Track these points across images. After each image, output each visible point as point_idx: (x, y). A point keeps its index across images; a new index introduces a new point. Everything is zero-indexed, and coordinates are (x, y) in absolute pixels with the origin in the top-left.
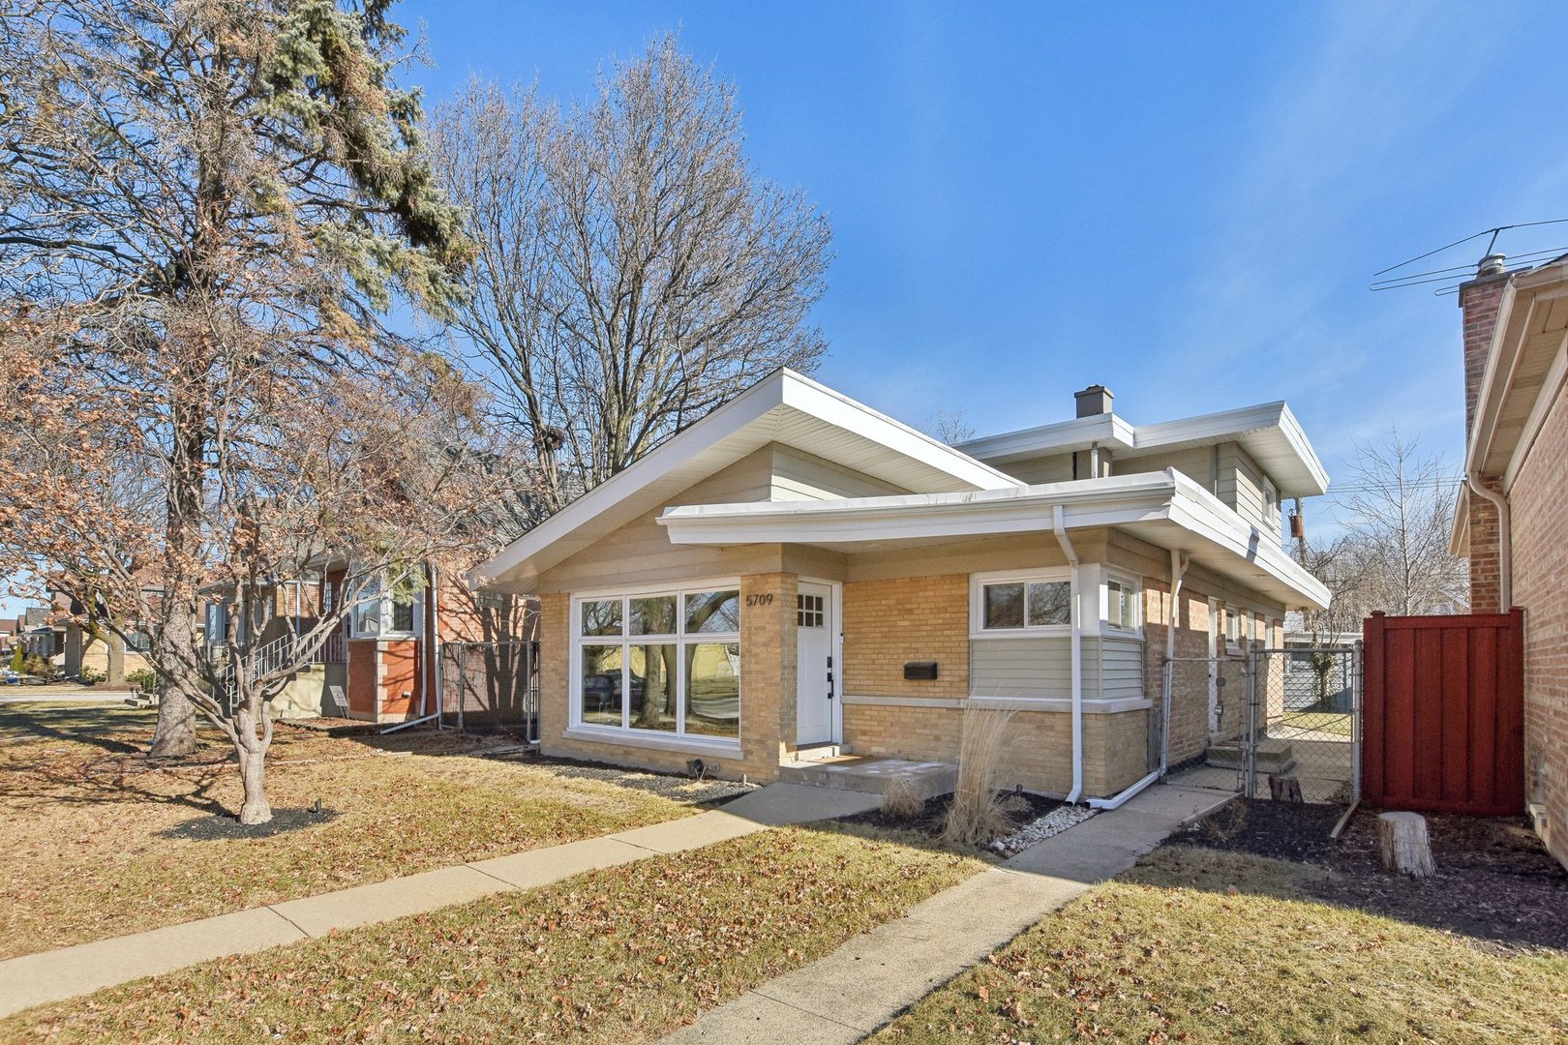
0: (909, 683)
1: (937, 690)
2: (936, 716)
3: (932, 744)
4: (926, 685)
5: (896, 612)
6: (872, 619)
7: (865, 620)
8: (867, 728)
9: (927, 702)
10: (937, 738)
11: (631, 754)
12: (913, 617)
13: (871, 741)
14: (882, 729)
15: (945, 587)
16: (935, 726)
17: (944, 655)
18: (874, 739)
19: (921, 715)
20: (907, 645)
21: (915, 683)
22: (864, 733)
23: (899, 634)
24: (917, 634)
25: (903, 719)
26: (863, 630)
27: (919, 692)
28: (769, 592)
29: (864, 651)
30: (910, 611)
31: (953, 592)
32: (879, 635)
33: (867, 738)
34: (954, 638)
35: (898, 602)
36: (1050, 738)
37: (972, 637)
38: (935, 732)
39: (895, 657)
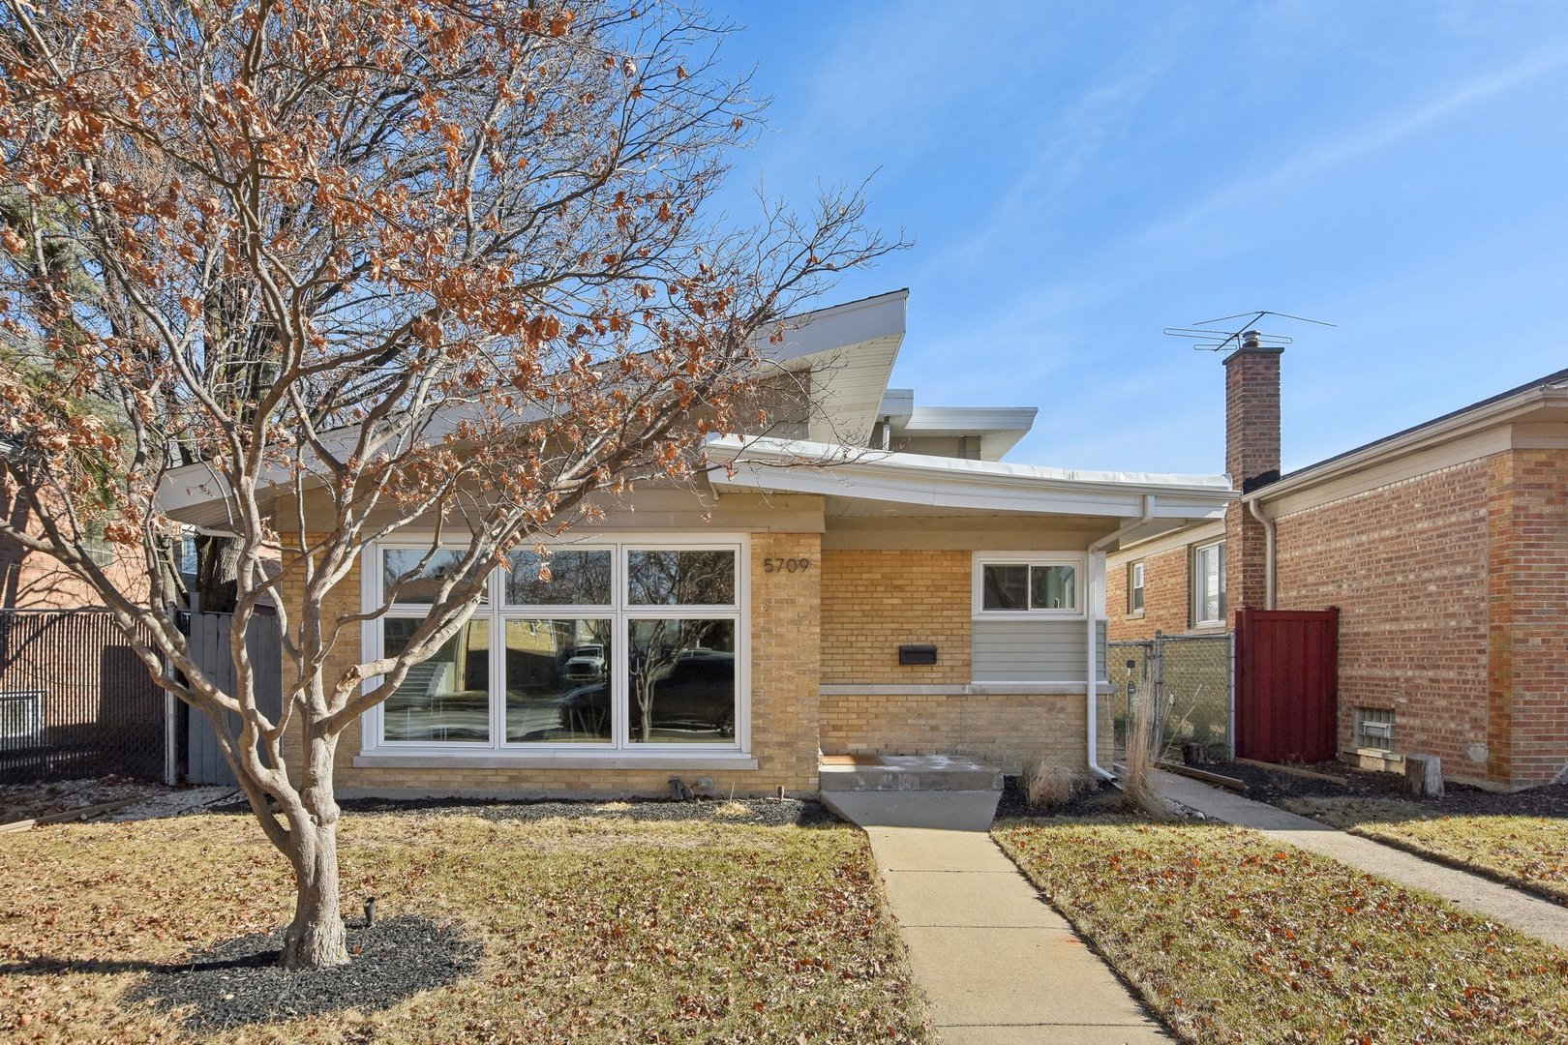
0: (900, 669)
1: (934, 675)
2: (934, 704)
3: (929, 735)
4: (923, 671)
5: (882, 588)
6: (849, 595)
7: (840, 595)
8: (844, 722)
9: (924, 689)
10: (934, 728)
11: (525, 779)
12: (903, 595)
13: (847, 737)
14: (864, 722)
15: (945, 563)
16: (933, 716)
17: (943, 638)
18: (850, 734)
19: (915, 704)
20: (895, 626)
21: (908, 668)
22: (837, 728)
23: (885, 614)
24: (909, 613)
25: (891, 710)
26: (836, 608)
27: (913, 678)
28: (801, 556)
29: (837, 632)
30: (901, 588)
31: (955, 570)
32: (860, 614)
33: (842, 734)
34: (955, 619)
35: (885, 577)
36: (1062, 719)
37: (974, 618)
38: (932, 722)
39: (881, 639)
